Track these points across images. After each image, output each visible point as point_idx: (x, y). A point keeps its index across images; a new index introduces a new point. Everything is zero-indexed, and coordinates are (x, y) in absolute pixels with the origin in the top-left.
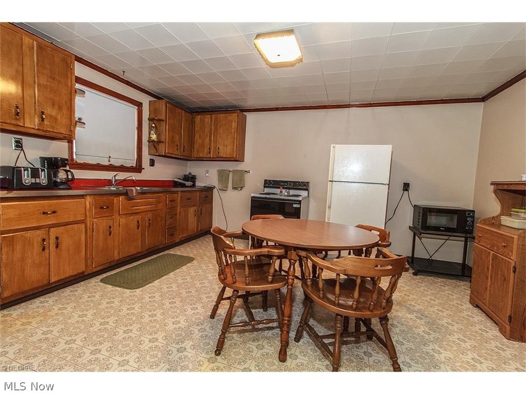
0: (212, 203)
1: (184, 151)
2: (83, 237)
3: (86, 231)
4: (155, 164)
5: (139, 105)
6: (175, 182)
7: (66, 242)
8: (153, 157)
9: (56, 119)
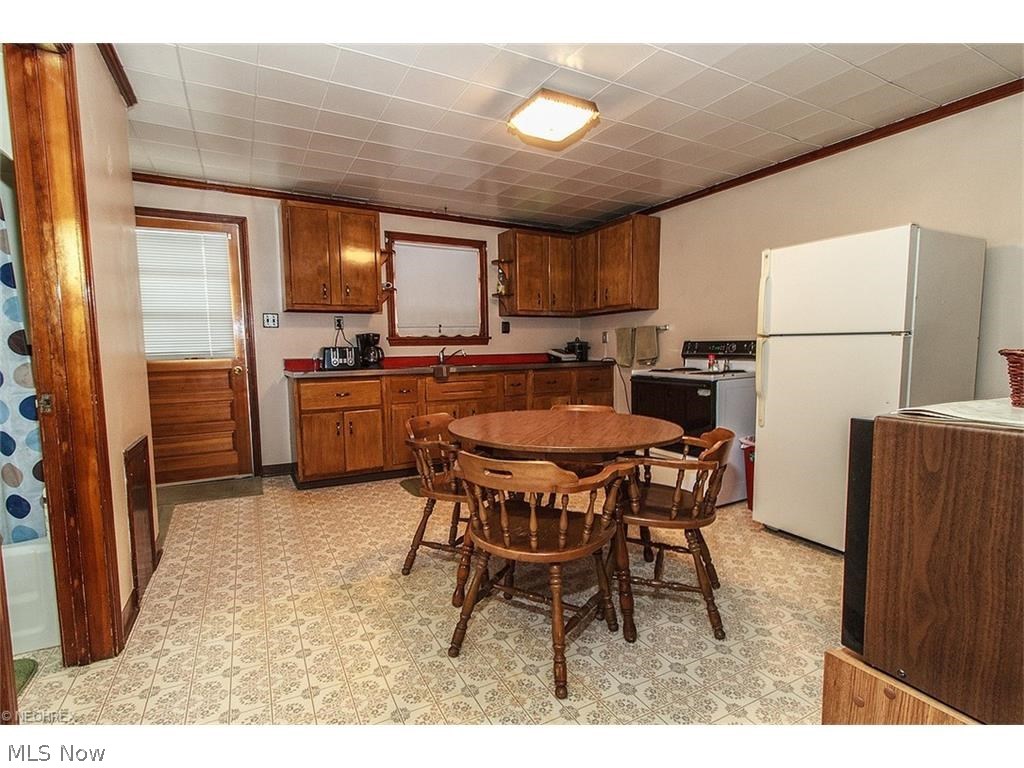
0: (612, 391)
1: (554, 302)
2: (380, 425)
3: (383, 418)
4: (511, 328)
5: (480, 245)
6: (549, 355)
7: (360, 430)
8: (506, 319)
9: (360, 290)
